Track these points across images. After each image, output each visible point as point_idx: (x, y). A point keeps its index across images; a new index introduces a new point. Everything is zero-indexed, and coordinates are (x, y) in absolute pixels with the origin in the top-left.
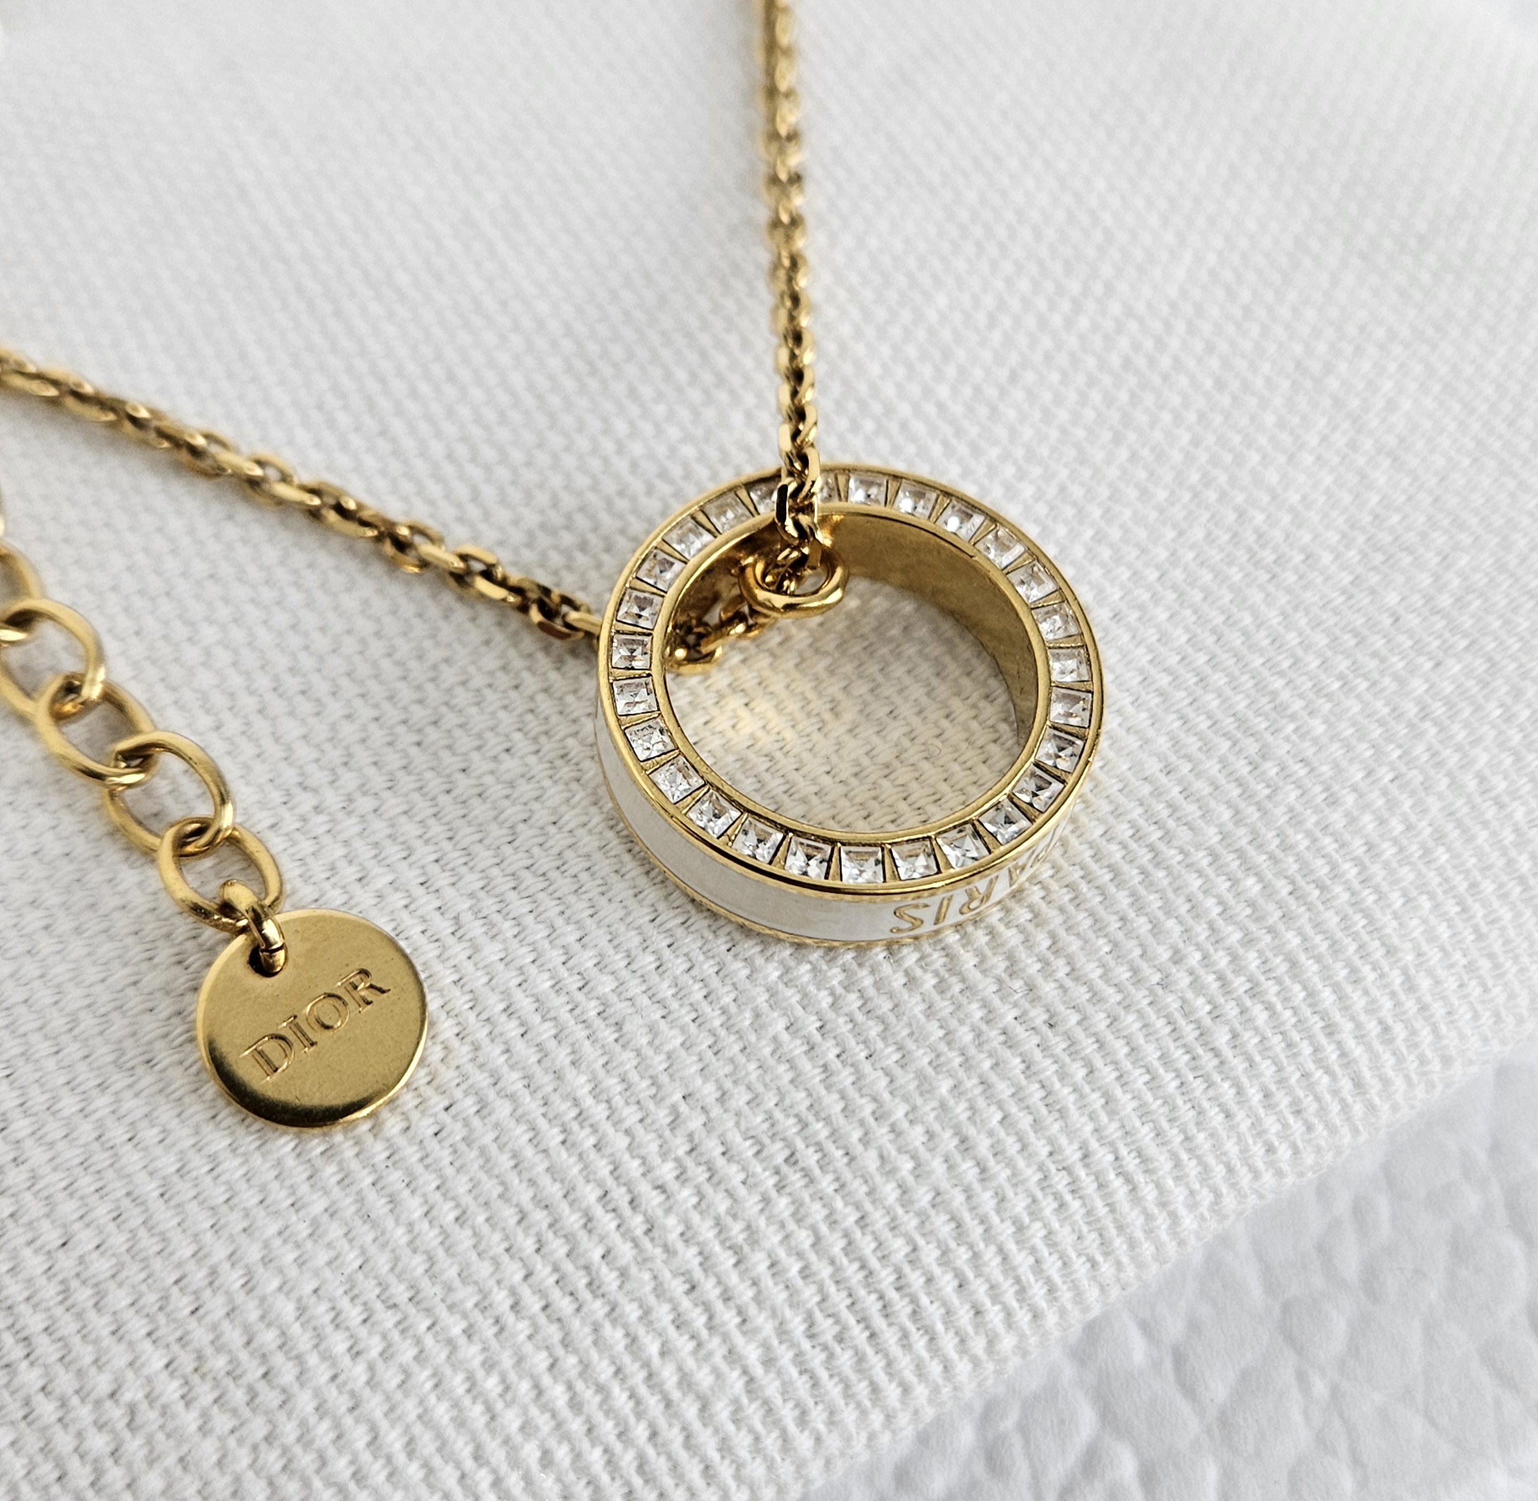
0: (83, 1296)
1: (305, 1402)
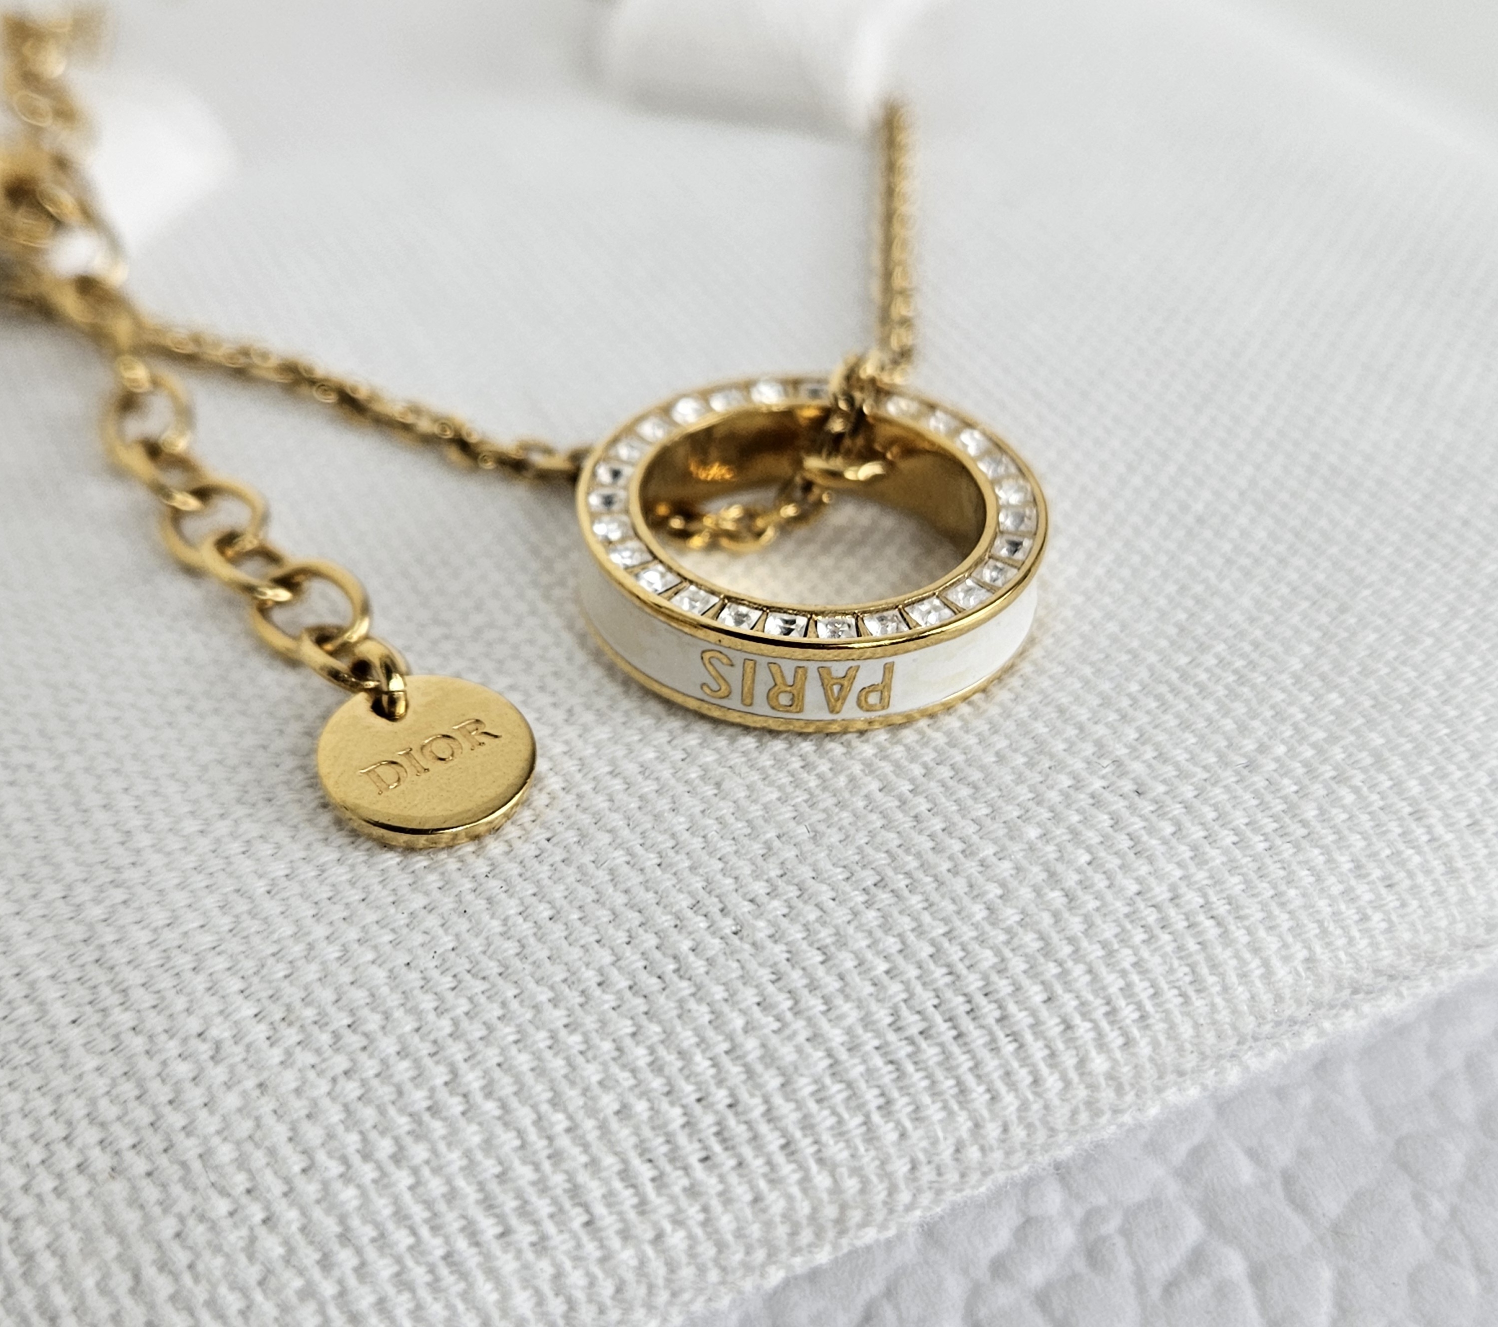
0: (184, 961)
1: (388, 1046)
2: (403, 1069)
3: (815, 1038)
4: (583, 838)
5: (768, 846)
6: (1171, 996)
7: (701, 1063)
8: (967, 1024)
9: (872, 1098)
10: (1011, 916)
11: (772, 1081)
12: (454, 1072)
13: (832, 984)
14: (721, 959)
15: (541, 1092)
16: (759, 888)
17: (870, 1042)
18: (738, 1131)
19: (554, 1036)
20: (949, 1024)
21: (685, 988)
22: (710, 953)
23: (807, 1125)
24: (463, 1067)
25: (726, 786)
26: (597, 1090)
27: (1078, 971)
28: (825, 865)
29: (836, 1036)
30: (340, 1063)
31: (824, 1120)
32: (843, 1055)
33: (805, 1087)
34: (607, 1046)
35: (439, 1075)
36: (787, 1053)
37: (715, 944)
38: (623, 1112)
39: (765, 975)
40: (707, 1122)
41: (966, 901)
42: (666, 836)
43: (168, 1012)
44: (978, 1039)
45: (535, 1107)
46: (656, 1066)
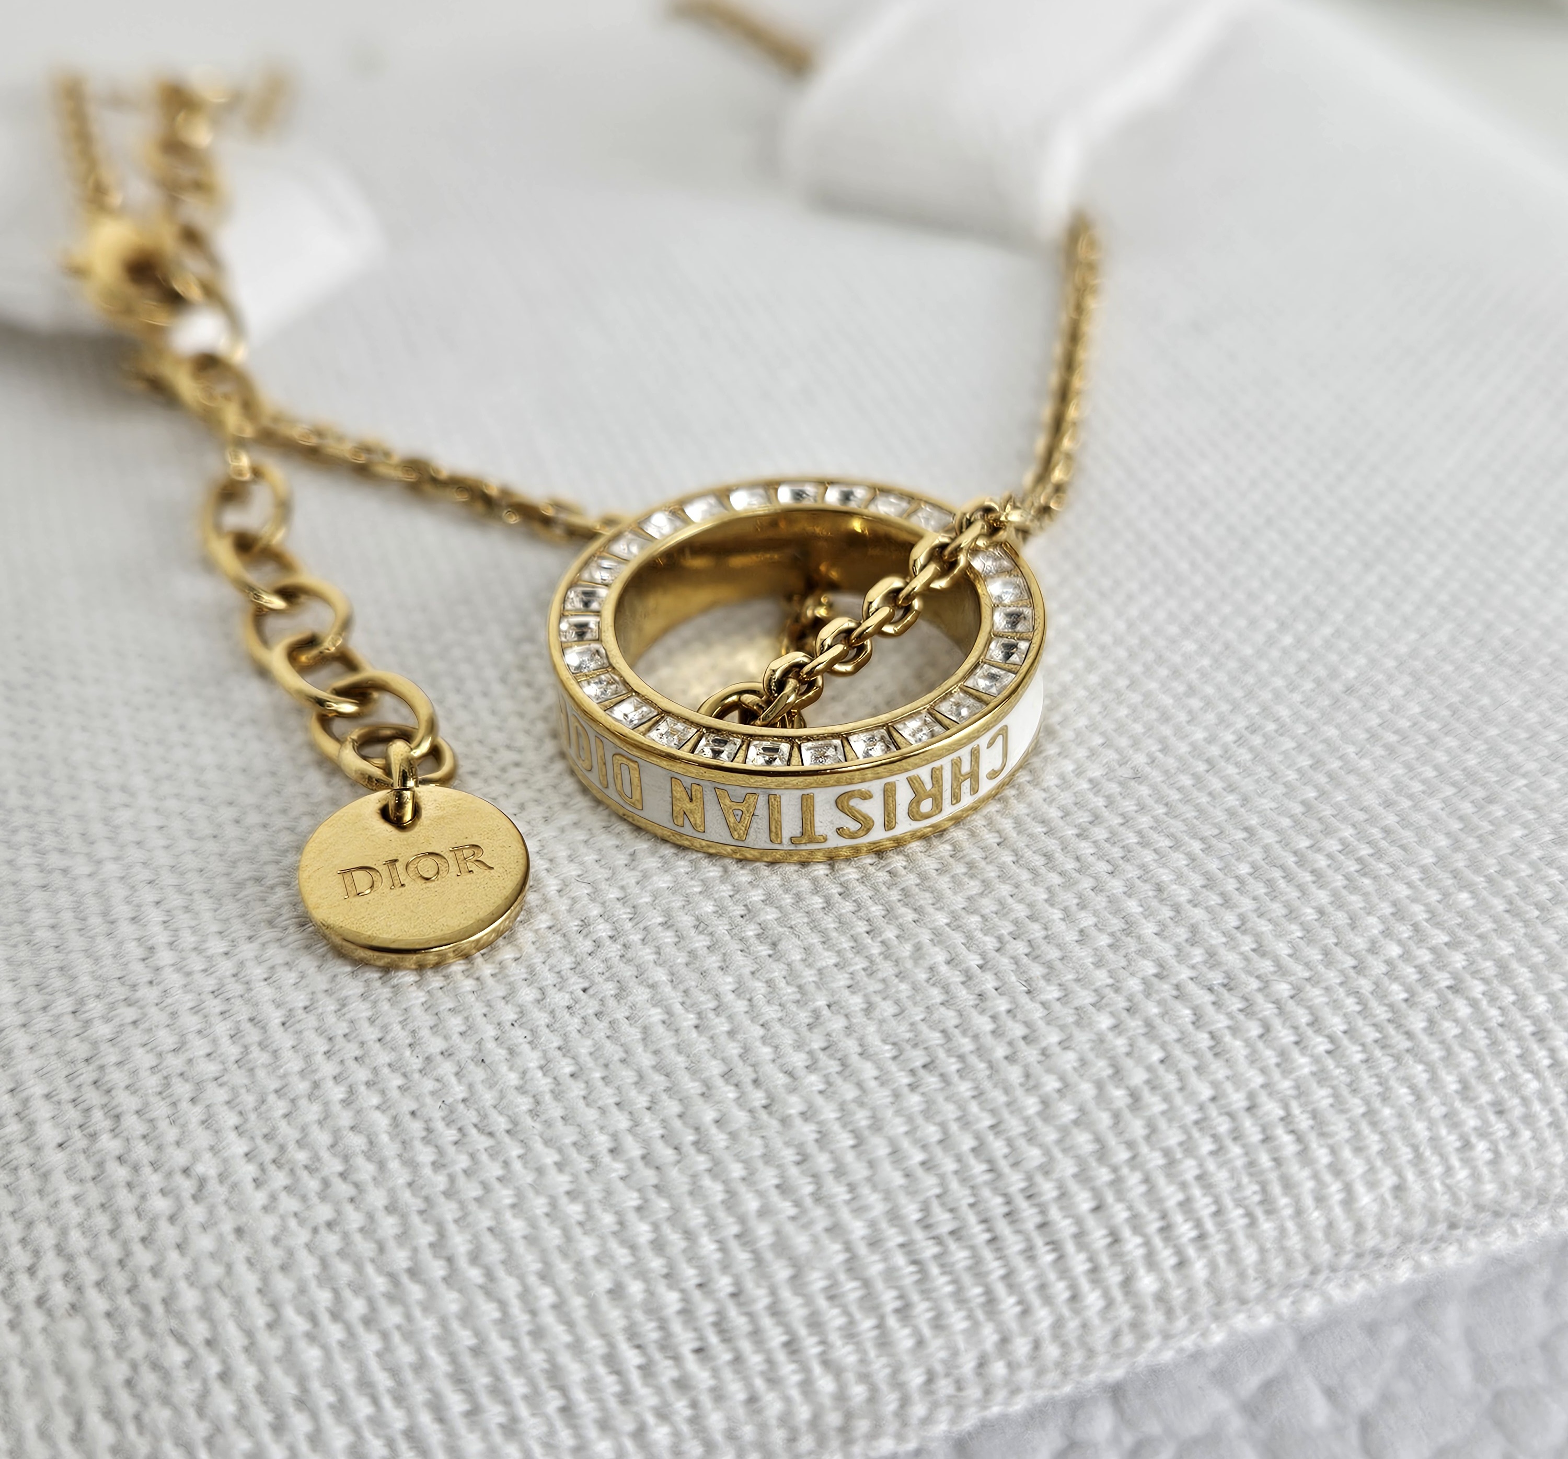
2: (389, 1225)
3: (835, 1229)
4: (621, 993)
5: (816, 1014)
6: (1236, 1216)
7: (708, 1246)
8: (1003, 1228)
9: (888, 1299)
10: (1066, 1111)
11: (782, 1272)
12: (441, 1233)
13: (859, 1171)
14: (745, 1135)
15: (531, 1263)
16: (798, 1060)
17: (894, 1238)
18: (738, 1321)
19: (553, 1203)
20: (983, 1226)
21: (701, 1162)
22: (734, 1126)
23: (815, 1323)
24: (452, 1228)
25: (782, 946)
26: (591, 1266)
27: (1133, 1179)
28: (874, 1040)
29: (858, 1229)
30: (324, 1212)
31: (834, 1318)
32: (862, 1249)
33: (816, 1281)
34: (608, 1219)
35: (425, 1235)
36: (801, 1243)
37: (740, 1118)
38: (617, 1292)
39: (789, 1155)
40: (705, 1310)
41: (1019, 1092)
42: (709, 996)
43: (155, 1143)
44: (1014, 1245)
45: (521, 1278)
46: (658, 1245)
